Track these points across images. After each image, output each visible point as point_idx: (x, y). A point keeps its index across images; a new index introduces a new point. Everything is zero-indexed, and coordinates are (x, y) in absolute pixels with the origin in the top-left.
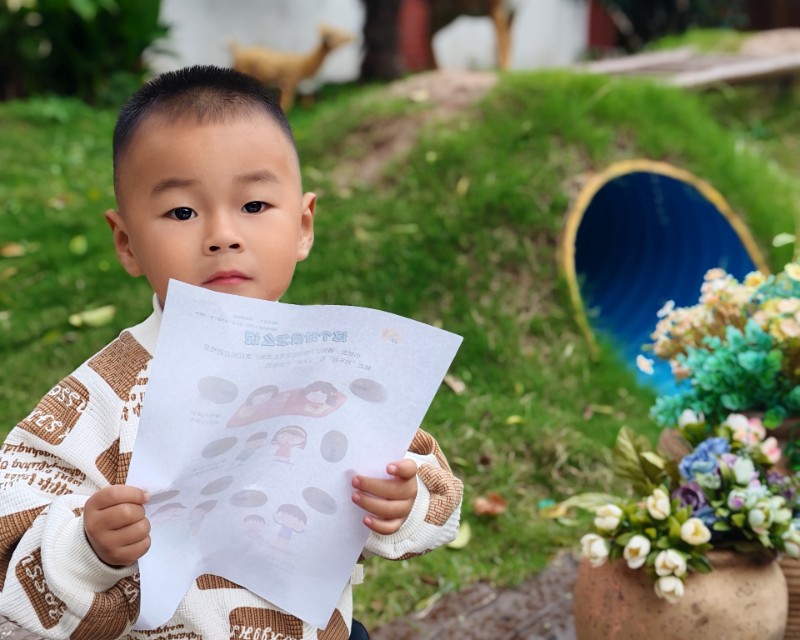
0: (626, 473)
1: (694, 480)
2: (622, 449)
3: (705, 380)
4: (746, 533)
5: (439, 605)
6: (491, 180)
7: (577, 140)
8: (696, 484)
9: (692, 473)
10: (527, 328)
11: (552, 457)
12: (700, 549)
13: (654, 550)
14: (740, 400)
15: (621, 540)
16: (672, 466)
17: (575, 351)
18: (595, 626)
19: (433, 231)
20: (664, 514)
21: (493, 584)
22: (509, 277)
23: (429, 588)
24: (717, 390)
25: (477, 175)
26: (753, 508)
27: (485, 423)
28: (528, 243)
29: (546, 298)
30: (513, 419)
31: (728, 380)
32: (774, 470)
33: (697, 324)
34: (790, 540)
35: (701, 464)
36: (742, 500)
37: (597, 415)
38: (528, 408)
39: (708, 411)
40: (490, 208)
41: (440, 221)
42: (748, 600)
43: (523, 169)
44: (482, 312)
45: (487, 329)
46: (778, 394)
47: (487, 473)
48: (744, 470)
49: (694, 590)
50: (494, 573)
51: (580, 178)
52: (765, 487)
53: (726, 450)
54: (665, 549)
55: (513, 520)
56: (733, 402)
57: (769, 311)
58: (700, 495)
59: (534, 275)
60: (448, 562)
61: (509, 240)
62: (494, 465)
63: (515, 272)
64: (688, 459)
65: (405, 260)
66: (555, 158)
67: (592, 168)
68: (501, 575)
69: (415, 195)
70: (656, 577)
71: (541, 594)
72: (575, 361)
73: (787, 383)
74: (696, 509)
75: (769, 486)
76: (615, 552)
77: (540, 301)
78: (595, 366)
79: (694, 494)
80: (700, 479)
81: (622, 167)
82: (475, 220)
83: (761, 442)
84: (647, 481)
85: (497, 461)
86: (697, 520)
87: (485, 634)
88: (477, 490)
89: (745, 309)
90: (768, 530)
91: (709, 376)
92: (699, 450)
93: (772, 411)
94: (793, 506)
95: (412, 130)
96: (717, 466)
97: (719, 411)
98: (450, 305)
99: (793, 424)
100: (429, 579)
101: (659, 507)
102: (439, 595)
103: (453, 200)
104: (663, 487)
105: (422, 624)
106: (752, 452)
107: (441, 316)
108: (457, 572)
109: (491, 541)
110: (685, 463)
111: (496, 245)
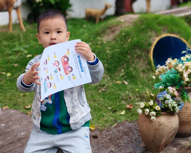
0: (148, 98)
2: (147, 93)
4: (168, 108)
5: (117, 125)
6: (135, 39)
7: (154, 30)
9: (159, 97)
10: (142, 71)
11: (144, 97)
12: (159, 111)
13: (150, 111)
15: (144, 110)
16: (155, 96)
18: (141, 126)
19: (122, 50)
20: (152, 105)
21: (128, 121)
22: (138, 60)
23: (115, 122)
24: (166, 82)
25: (132, 38)
26: (169, 103)
27: (131, 91)
28: (143, 53)
30: (137, 90)
31: (168, 80)
32: (177, 97)
33: (164, 69)
34: (176, 110)
35: (161, 95)
36: (167, 102)
38: (140, 87)
39: (165, 86)
40: (134, 45)
41: (124, 48)
42: (169, 121)
43: (142, 36)
44: (132, 67)
45: (133, 71)
46: (179, 83)
47: (130, 100)
48: (168, 96)
50: (129, 119)
51: (154, 38)
52: (173, 100)
53: (166, 93)
54: (152, 111)
55: (134, 109)
56: (169, 84)
57: (179, 66)
58: (160, 101)
59: (143, 59)
60: (120, 117)
61: (139, 53)
62: (131, 99)
63: (140, 59)
65: (116, 57)
66: (149, 34)
67: (157, 36)
68: (130, 119)
69: (119, 43)
70: (151, 116)
74: (159, 104)
76: (143, 112)
77: (145, 65)
79: (159, 101)
80: (160, 99)
81: (164, 35)
82: (131, 48)
83: (174, 92)
84: (150, 99)
85: (132, 98)
86: (158, 106)
87: (125, 130)
88: (128, 104)
89: (175, 66)
90: (172, 108)
91: (164, 79)
92: (161, 93)
93: (177, 86)
94: (178, 104)
95: (120, 28)
96: (164, 96)
97: (167, 86)
98: (126, 66)
99: (182, 88)
100: (116, 120)
101: (151, 103)
102: (117, 123)
103: (127, 43)
104: (152, 100)
105: (113, 128)
106: (171, 94)
107: (124, 69)
108: (121, 119)
109: (129, 113)
110: (158, 95)
111: (136, 53)
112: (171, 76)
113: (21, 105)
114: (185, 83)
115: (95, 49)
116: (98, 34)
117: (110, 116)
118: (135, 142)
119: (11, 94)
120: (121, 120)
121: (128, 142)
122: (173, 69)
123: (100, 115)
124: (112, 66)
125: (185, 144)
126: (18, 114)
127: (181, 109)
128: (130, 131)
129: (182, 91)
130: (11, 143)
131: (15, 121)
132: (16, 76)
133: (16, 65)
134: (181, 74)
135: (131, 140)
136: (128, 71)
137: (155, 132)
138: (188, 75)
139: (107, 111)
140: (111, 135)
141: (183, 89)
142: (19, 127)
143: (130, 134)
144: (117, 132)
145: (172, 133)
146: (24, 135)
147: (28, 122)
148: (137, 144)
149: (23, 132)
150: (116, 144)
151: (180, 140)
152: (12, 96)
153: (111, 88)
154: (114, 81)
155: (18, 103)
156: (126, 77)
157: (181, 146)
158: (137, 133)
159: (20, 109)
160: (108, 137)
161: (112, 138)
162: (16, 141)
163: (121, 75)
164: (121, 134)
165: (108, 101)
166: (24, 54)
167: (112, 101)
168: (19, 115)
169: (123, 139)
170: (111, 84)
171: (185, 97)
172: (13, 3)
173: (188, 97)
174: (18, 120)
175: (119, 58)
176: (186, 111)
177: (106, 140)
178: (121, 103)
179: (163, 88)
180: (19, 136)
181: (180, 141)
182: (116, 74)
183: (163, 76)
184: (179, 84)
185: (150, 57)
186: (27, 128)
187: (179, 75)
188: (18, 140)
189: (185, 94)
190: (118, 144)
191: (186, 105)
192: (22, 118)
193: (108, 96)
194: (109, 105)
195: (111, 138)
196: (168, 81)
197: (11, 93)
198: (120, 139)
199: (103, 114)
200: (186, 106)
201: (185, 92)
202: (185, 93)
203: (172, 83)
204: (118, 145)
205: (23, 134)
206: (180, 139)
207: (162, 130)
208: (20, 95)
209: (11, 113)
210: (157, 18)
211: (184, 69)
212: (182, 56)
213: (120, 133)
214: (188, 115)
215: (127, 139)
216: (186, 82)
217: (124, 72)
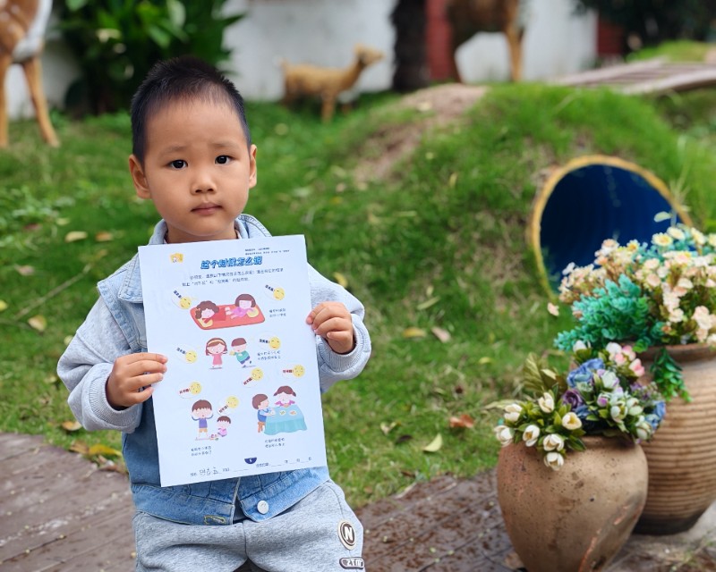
0: (532, 384)
1: (575, 387)
2: (529, 367)
3: (589, 318)
4: (608, 422)
5: (415, 490)
6: (475, 174)
7: (543, 141)
8: (576, 389)
9: (574, 382)
10: (501, 291)
11: (511, 387)
12: (575, 432)
13: (543, 434)
14: (616, 332)
15: (520, 429)
16: (561, 378)
17: (538, 309)
18: (508, 491)
19: (429, 215)
20: (550, 409)
21: (455, 476)
22: (487, 250)
23: (408, 479)
24: (598, 325)
25: (465, 170)
26: (614, 405)
27: (462, 363)
28: (503, 224)
29: (516, 267)
30: (484, 360)
31: (606, 318)
32: (639, 381)
34: (640, 427)
35: (580, 375)
36: (607, 400)
38: (497, 352)
39: (593, 341)
40: (473, 196)
41: (434, 207)
42: (613, 471)
43: (500, 164)
44: (464, 277)
45: (468, 292)
46: (646, 329)
47: (460, 399)
48: (609, 379)
50: (457, 469)
51: (545, 171)
52: (627, 392)
53: (602, 367)
54: (551, 434)
55: (476, 432)
56: (610, 334)
57: (644, 269)
58: (579, 397)
59: (505, 247)
60: (424, 462)
61: (489, 222)
62: (465, 393)
63: (493, 246)
64: (573, 373)
65: (405, 238)
66: (527, 155)
67: (556, 163)
68: (462, 469)
69: (416, 187)
70: (546, 453)
71: (490, 483)
72: (537, 317)
74: (575, 407)
75: (630, 392)
76: (517, 437)
77: (512, 270)
78: (554, 320)
79: (575, 397)
80: (580, 387)
81: (580, 161)
82: (461, 206)
83: (631, 362)
84: (543, 388)
85: (468, 391)
86: (573, 414)
87: (445, 509)
88: (451, 411)
89: (631, 269)
90: (624, 420)
91: (592, 315)
92: (581, 367)
93: (641, 340)
94: (646, 406)
95: (416, 135)
96: (592, 377)
97: (602, 340)
98: (441, 274)
99: (657, 349)
100: (408, 472)
101: (547, 405)
102: (414, 484)
103: (445, 189)
104: (550, 391)
105: (399, 502)
106: (620, 368)
107: (433, 283)
108: (429, 468)
109: (458, 447)
110: (571, 376)
111: (478, 225)
112: (619, 303)
113: (47, 418)
114: (670, 329)
115: (325, 210)
116: (335, 157)
117: (386, 458)
118: (482, 552)
119: (9, 379)
120: (428, 471)
121: (459, 553)
122: (624, 279)
123: (350, 452)
124: (388, 272)
125: (672, 559)
126: (36, 452)
127: (656, 425)
128: (466, 512)
129: (658, 360)
130: (13, 560)
131: (26, 478)
132: (25, 311)
133: (26, 270)
134: (656, 298)
135: (468, 546)
136: (450, 291)
137: (562, 511)
138: (678, 300)
139: (374, 438)
140: (393, 526)
141: (662, 351)
142: (42, 501)
143: (466, 522)
144: (416, 517)
145: (623, 517)
146: (61, 529)
147: (77, 481)
148: (493, 559)
149: (57, 517)
150: (414, 560)
151: (652, 542)
152: (13, 385)
153: (389, 356)
154: (399, 329)
155: (35, 411)
156: (442, 313)
157: (656, 565)
158: (490, 517)
159: (42, 433)
160: (381, 535)
161: (399, 539)
162: (31, 551)
163: (424, 306)
164: (430, 521)
165: (376, 400)
166: (55, 231)
167: (394, 401)
168: (42, 454)
169: (437, 542)
170: (389, 338)
171: (670, 383)
172: (14, 41)
174: (39, 475)
175: (415, 244)
176: (674, 434)
177: (377, 546)
178: (425, 410)
179: (589, 349)
180: (42, 533)
181: (650, 546)
182: (407, 302)
183: (587, 306)
184: (648, 334)
185: (531, 239)
186: (75, 503)
187: (648, 301)
188: (41, 549)
189: (670, 372)
190: (420, 560)
191: (673, 411)
192: (52, 465)
193: (376, 384)
194: (381, 417)
195: (395, 539)
196: (605, 321)
197: (8, 375)
198: (427, 539)
199: (361, 451)
200: (675, 415)
201: (669, 362)
202: (671, 368)
203: (622, 331)
204: (420, 564)
205: (57, 524)
206: (650, 538)
207: (587, 504)
208: (42, 382)
209: (12, 447)
210: (554, 97)
211: (663, 280)
212: (658, 233)
213: (427, 520)
214: (679, 447)
215: (455, 540)
216: (673, 326)
217: (434, 295)
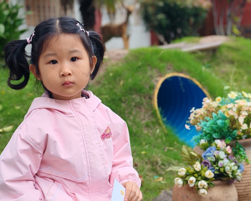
0: (186, 159)
1: (207, 159)
3: (207, 129)
4: (224, 174)
6: (130, 80)
8: (208, 160)
9: (206, 157)
10: (145, 125)
11: (157, 163)
12: (211, 179)
13: (197, 181)
14: (218, 135)
15: (187, 179)
16: (200, 156)
17: (160, 131)
20: (199, 169)
22: (138, 110)
24: (211, 132)
25: (126, 79)
26: (226, 166)
27: (135, 154)
28: (143, 99)
29: (150, 116)
31: (214, 129)
33: (202, 113)
34: (238, 175)
35: (208, 154)
36: (222, 164)
37: (168, 150)
39: (208, 139)
40: (131, 89)
41: (115, 94)
42: (227, 195)
43: (140, 77)
45: (132, 126)
46: (228, 133)
48: (222, 155)
49: (210, 193)
51: (158, 79)
52: (228, 160)
53: (215, 150)
54: (201, 180)
56: (216, 136)
57: (223, 109)
58: (209, 163)
59: (145, 108)
61: (138, 99)
63: (140, 108)
64: (204, 153)
66: (149, 73)
67: (161, 76)
69: (107, 86)
70: (199, 189)
72: (160, 134)
73: (231, 130)
74: (208, 168)
75: (230, 160)
76: (185, 183)
77: (148, 117)
78: (166, 135)
79: (207, 163)
81: (169, 75)
82: (126, 92)
84: (192, 160)
86: (209, 171)
89: (216, 109)
90: (231, 173)
92: (207, 150)
93: (228, 138)
94: (238, 165)
96: (214, 154)
97: (213, 139)
99: (234, 142)
103: (119, 87)
104: (198, 161)
111: (133, 100)
114: (240, 133)
129: (236, 146)
138: (244, 120)
141: (237, 142)
171: (242, 156)
173: (245, 155)
179: (206, 143)
185: (154, 104)
187: (229, 122)
189: (242, 151)
201: (242, 147)
202: (242, 149)
203: (220, 135)
210: (157, 52)
216: (242, 131)
